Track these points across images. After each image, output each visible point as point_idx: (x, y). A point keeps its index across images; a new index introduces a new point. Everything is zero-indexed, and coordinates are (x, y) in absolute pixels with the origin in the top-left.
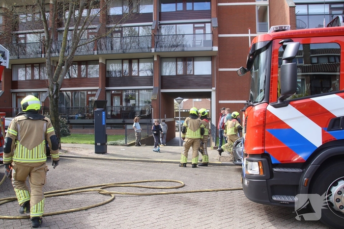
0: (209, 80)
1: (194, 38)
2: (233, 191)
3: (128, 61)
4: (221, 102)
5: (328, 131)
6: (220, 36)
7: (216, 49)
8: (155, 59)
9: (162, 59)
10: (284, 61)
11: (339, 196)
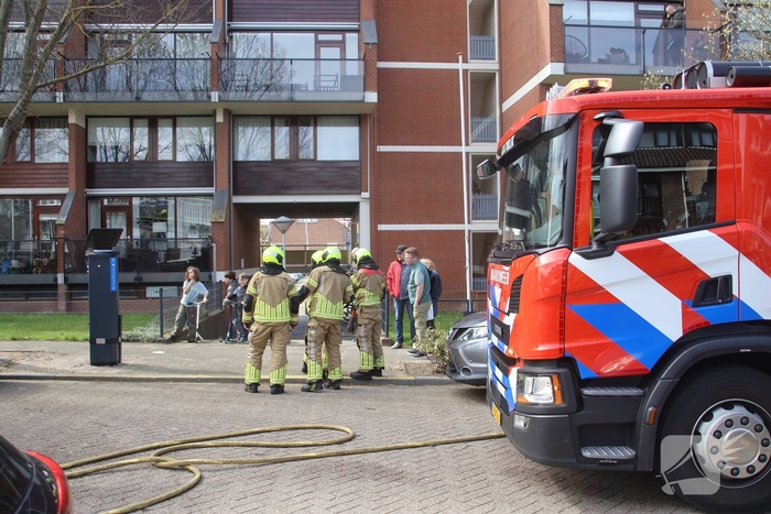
0: (354, 173)
1: (317, 67)
2: (469, 443)
3: (146, 122)
4: (383, 227)
5: (694, 306)
6: (382, 65)
7: (372, 97)
8: (220, 119)
9: (236, 118)
10: (608, 160)
11: (716, 442)
